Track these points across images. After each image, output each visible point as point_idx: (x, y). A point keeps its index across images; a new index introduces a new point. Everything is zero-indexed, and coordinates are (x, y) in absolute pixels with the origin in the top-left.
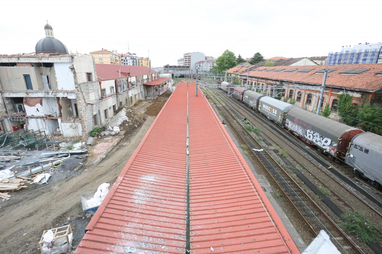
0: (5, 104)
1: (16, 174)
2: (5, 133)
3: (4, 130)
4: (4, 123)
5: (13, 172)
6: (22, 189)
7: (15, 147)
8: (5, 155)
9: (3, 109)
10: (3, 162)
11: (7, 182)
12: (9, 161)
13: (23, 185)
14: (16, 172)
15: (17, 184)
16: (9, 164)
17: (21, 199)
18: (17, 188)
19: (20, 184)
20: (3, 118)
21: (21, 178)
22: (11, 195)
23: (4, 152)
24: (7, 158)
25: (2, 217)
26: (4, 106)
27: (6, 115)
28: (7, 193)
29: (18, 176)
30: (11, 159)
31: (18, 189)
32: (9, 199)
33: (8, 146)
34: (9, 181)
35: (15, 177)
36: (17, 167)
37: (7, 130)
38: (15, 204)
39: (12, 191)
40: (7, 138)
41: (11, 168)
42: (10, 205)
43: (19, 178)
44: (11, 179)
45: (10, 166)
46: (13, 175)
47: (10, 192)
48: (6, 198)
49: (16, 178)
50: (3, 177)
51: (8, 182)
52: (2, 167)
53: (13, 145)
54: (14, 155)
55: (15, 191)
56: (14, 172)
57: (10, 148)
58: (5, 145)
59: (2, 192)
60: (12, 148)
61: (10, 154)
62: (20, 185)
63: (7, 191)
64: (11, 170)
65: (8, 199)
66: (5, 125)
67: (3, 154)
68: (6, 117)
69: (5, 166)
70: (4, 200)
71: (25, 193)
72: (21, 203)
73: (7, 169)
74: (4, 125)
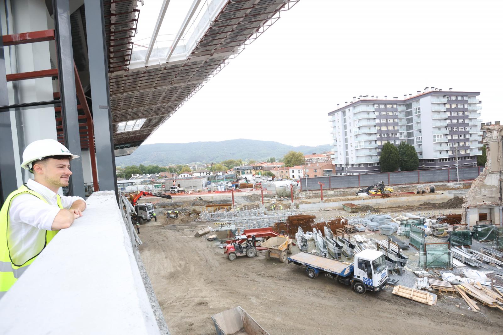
0: (501, 188)
1: (493, 284)
2: (492, 225)
3: (491, 221)
4: (494, 212)
5: (490, 280)
6: (497, 309)
7: (499, 248)
8: (485, 253)
9: (498, 194)
10: (480, 260)
11: (480, 288)
12: (487, 263)
13: (500, 305)
14: (494, 281)
15: (491, 299)
16: (486, 266)
17: (492, 321)
18: (490, 303)
19: (496, 301)
20: (494, 205)
21: (498, 293)
22: (480, 308)
23: (484, 248)
24: (486, 258)
25: (463, 328)
26: (499, 191)
27: (499, 202)
28: (476, 303)
29: (496, 289)
30: (490, 261)
31: (492, 307)
32: (477, 311)
33: (491, 243)
34: (483, 288)
35: (490, 288)
36: (497, 275)
37: (494, 222)
38: (483, 323)
39: (482, 303)
40: (492, 232)
41: (489, 272)
42: (476, 321)
43: (496, 291)
44: (485, 286)
45: (487, 270)
46: (488, 283)
47: (479, 303)
48: (472, 307)
49: (493, 289)
50: (476, 279)
51: (481, 290)
52: (477, 266)
53: (497, 244)
54: (496, 257)
55: (487, 306)
56: (492, 281)
57: (493, 247)
58: (486, 241)
59: (470, 298)
60: (495, 247)
61: (491, 255)
62: (496, 303)
63: (476, 300)
64: (488, 276)
65: (475, 311)
66: (494, 215)
67: (482, 250)
68: (499, 204)
69: (480, 266)
70: (469, 308)
71: (499, 317)
72: (489, 327)
73: (482, 272)
74: (492, 215)
